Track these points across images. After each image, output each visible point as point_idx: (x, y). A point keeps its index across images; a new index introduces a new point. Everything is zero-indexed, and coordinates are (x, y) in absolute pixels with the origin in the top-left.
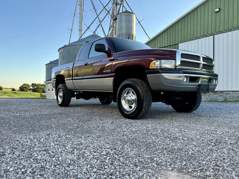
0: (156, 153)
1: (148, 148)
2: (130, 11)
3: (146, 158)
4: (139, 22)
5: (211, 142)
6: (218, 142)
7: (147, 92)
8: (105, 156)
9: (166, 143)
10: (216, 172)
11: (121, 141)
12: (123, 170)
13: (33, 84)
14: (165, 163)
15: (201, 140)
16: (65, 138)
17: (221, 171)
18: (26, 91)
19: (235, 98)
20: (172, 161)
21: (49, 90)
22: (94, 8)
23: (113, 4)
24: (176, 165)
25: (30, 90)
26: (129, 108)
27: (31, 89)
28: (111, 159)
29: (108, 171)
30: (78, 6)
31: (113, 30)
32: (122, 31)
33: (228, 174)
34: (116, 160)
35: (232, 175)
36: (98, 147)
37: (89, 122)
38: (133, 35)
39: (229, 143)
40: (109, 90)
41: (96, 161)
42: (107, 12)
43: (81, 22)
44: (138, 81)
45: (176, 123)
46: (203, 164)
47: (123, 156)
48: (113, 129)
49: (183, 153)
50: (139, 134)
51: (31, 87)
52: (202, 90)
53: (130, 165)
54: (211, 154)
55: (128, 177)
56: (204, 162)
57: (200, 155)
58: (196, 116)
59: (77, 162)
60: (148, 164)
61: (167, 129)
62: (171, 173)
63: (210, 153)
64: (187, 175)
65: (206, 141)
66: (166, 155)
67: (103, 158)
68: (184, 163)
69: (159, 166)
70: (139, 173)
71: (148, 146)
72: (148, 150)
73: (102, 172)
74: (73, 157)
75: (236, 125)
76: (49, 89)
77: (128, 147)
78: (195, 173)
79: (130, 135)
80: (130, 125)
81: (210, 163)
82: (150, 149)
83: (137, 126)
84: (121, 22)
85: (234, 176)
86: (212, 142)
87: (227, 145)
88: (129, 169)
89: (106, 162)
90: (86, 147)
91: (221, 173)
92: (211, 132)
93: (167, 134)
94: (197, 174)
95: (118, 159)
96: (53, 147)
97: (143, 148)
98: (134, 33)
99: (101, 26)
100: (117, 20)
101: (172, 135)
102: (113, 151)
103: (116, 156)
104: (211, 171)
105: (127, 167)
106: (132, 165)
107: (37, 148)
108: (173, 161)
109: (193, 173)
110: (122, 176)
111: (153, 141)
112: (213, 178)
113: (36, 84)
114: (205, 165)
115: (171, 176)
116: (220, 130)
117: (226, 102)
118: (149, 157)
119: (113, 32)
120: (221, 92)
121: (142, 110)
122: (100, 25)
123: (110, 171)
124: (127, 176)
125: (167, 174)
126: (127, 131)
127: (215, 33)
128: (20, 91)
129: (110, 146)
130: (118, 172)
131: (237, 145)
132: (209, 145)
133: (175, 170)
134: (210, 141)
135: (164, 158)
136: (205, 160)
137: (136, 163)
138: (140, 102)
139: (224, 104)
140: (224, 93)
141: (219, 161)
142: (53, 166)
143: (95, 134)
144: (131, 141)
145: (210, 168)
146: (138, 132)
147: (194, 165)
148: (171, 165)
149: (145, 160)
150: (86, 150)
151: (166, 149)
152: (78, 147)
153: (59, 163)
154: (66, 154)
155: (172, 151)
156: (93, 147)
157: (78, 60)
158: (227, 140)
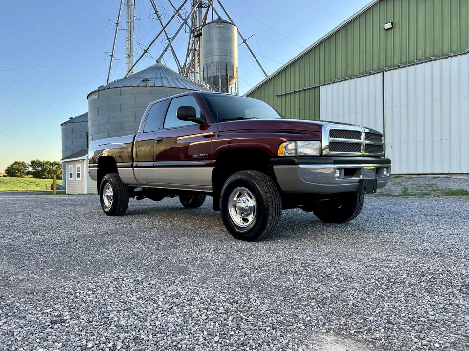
0: (300, 305)
1: (286, 298)
2: (226, 20)
3: (287, 316)
4: (245, 41)
5: (380, 283)
6: (391, 282)
7: (274, 195)
8: (225, 316)
9: (312, 287)
10: (389, 333)
11: (242, 287)
12: (257, 337)
13: (33, 162)
14: (316, 321)
15: (366, 280)
16: (148, 286)
17: (396, 331)
18: (21, 176)
19: (421, 188)
20: (325, 318)
21: (71, 177)
22: (156, 12)
23: (194, 7)
24: (333, 325)
25: (28, 173)
26: (242, 222)
27: (29, 171)
28: (235, 320)
29: (236, 339)
30: (124, 8)
31: (194, 55)
32: (212, 59)
33: (405, 336)
34: (243, 321)
35: (410, 337)
36: (208, 300)
37: (175, 250)
38: (233, 66)
39: (407, 283)
40: (204, 189)
41: (212, 324)
42: (182, 22)
43: (130, 40)
44: (257, 176)
45: (323, 246)
46: (370, 321)
47: (252, 314)
48: (221, 264)
49: (341, 304)
50: (267, 271)
51: (31, 169)
52: (365, 190)
53: (265, 328)
54: (381, 304)
55: (268, 346)
56: (371, 318)
57: (366, 307)
58: (355, 230)
59: (185, 327)
60: (291, 326)
61: (310, 260)
62: (326, 338)
63: (381, 302)
64: (349, 339)
65: (373, 281)
66: (316, 309)
67: (222, 319)
68: (344, 320)
69: (308, 327)
70: (281, 341)
71: (286, 293)
72: (287, 301)
73: (228, 341)
74: (176, 320)
75: (419, 248)
76: (71, 174)
77: (255, 298)
78: (360, 336)
79: (253, 275)
80: (249, 254)
81: (380, 318)
82: (289, 299)
83: (260, 255)
84: (209, 40)
85: (413, 337)
86: (382, 283)
87: (404, 288)
88: (266, 335)
89: (230, 325)
90: (190, 300)
91: (395, 334)
92: (381, 264)
93: (312, 270)
94: (362, 336)
95: (246, 320)
96: (135, 302)
97: (279, 299)
98: (236, 64)
99: (172, 48)
100: (202, 38)
101: (320, 271)
102: (234, 306)
103: (241, 315)
104: (381, 331)
105: (263, 332)
106: (268, 328)
107: (111, 305)
108: (327, 318)
109: (357, 336)
110: (259, 346)
111: (292, 284)
112: (385, 342)
113: (40, 163)
114: (373, 322)
115: (326, 342)
116: (394, 258)
117: (406, 195)
118: (290, 313)
119: (194, 60)
120: (397, 176)
121: (266, 225)
122: (169, 48)
123: (239, 339)
124: (265, 346)
125: (320, 339)
126: (245, 266)
127: (385, 68)
128: (8, 176)
129: (227, 297)
130: (251, 341)
131: (419, 286)
132: (378, 288)
133: (331, 332)
134: (379, 281)
135: (313, 314)
136: (372, 315)
137: (273, 324)
138: (261, 211)
139: (403, 200)
140: (402, 179)
141: (393, 315)
142: (151, 336)
143: (195, 274)
144: (258, 287)
145: (380, 328)
146: (266, 268)
147: (358, 323)
148: (324, 324)
149: (285, 320)
150: (192, 307)
151: (313, 298)
152: (175, 300)
153: (158, 330)
154: (162, 315)
155: (322, 302)
156: (200, 299)
157: (142, 132)
158: (405, 278)
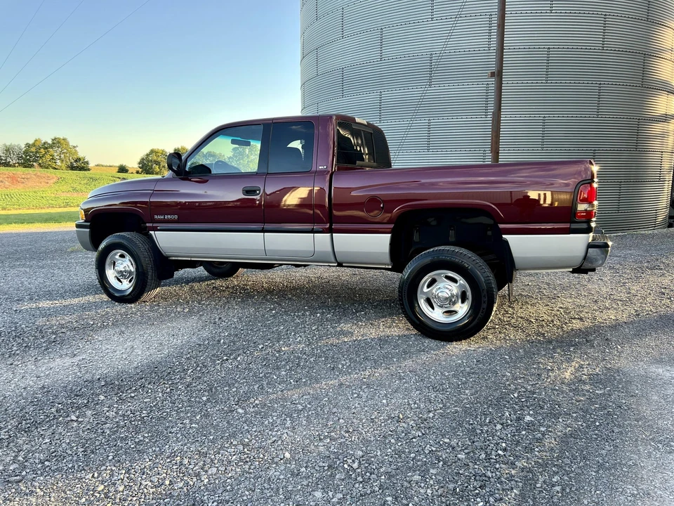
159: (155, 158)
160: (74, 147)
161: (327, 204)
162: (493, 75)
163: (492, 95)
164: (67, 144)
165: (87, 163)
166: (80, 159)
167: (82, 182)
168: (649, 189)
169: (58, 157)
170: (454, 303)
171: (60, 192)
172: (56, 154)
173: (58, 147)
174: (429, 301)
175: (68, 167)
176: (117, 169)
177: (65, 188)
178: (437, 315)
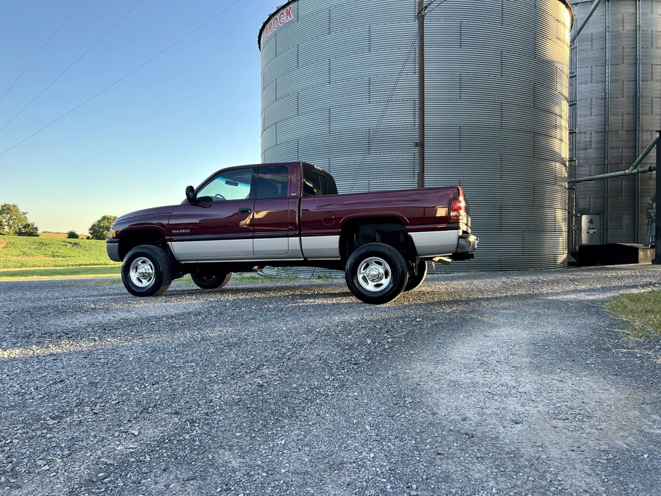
159: (107, 224)
160: (24, 213)
161: (297, 222)
162: (417, 145)
163: (417, 161)
164: (17, 211)
165: (36, 229)
166: (29, 225)
167: (33, 247)
168: (548, 238)
169: (6, 223)
170: (381, 279)
171: (9, 257)
172: (4, 220)
173: (7, 214)
174: (364, 278)
175: (16, 233)
176: (67, 236)
177: (14, 252)
178: (370, 287)
